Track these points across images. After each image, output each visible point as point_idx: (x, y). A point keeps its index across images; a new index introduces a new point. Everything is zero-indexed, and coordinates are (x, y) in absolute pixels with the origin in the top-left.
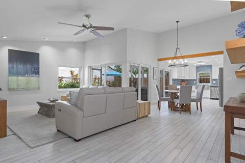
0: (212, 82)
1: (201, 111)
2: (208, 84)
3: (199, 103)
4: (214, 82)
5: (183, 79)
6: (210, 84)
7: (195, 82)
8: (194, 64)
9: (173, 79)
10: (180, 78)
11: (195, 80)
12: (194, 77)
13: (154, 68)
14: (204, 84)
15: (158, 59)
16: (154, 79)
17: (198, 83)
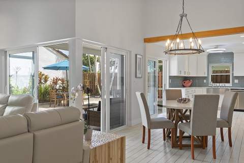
0: (233, 81)
2: (227, 85)
3: (225, 130)
4: (236, 81)
5: (186, 75)
6: (230, 85)
7: (205, 81)
9: (171, 77)
10: (183, 75)
11: (205, 78)
12: (205, 73)
13: (136, 55)
14: (221, 84)
15: (145, 39)
16: (136, 77)
17: (211, 83)
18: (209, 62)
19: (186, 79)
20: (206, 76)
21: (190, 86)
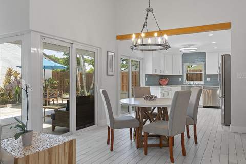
0: (206, 79)
1: (196, 142)
2: (200, 83)
4: (208, 79)
5: (162, 74)
6: (203, 83)
7: (180, 79)
8: (179, 49)
10: (158, 73)
11: (180, 76)
12: (180, 72)
13: (107, 52)
14: (195, 82)
15: (117, 36)
16: (107, 75)
17: (186, 82)
18: (184, 62)
19: (162, 77)
20: (181, 74)
21: (167, 85)
